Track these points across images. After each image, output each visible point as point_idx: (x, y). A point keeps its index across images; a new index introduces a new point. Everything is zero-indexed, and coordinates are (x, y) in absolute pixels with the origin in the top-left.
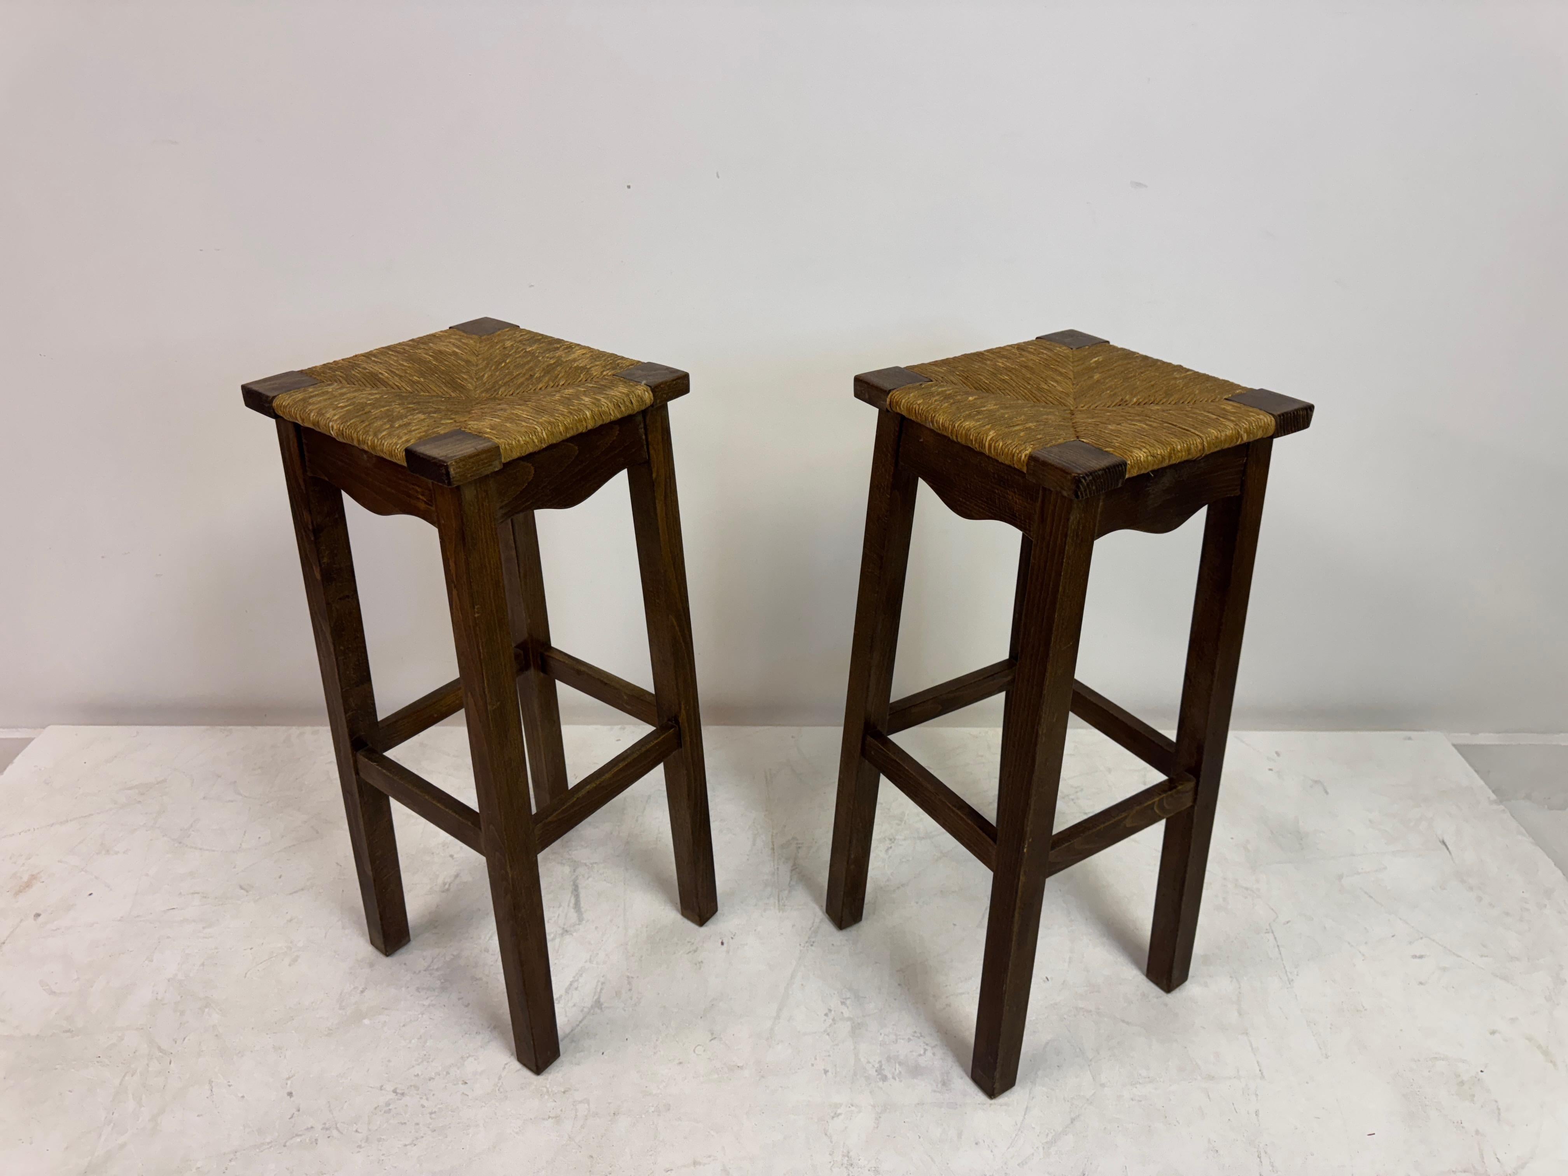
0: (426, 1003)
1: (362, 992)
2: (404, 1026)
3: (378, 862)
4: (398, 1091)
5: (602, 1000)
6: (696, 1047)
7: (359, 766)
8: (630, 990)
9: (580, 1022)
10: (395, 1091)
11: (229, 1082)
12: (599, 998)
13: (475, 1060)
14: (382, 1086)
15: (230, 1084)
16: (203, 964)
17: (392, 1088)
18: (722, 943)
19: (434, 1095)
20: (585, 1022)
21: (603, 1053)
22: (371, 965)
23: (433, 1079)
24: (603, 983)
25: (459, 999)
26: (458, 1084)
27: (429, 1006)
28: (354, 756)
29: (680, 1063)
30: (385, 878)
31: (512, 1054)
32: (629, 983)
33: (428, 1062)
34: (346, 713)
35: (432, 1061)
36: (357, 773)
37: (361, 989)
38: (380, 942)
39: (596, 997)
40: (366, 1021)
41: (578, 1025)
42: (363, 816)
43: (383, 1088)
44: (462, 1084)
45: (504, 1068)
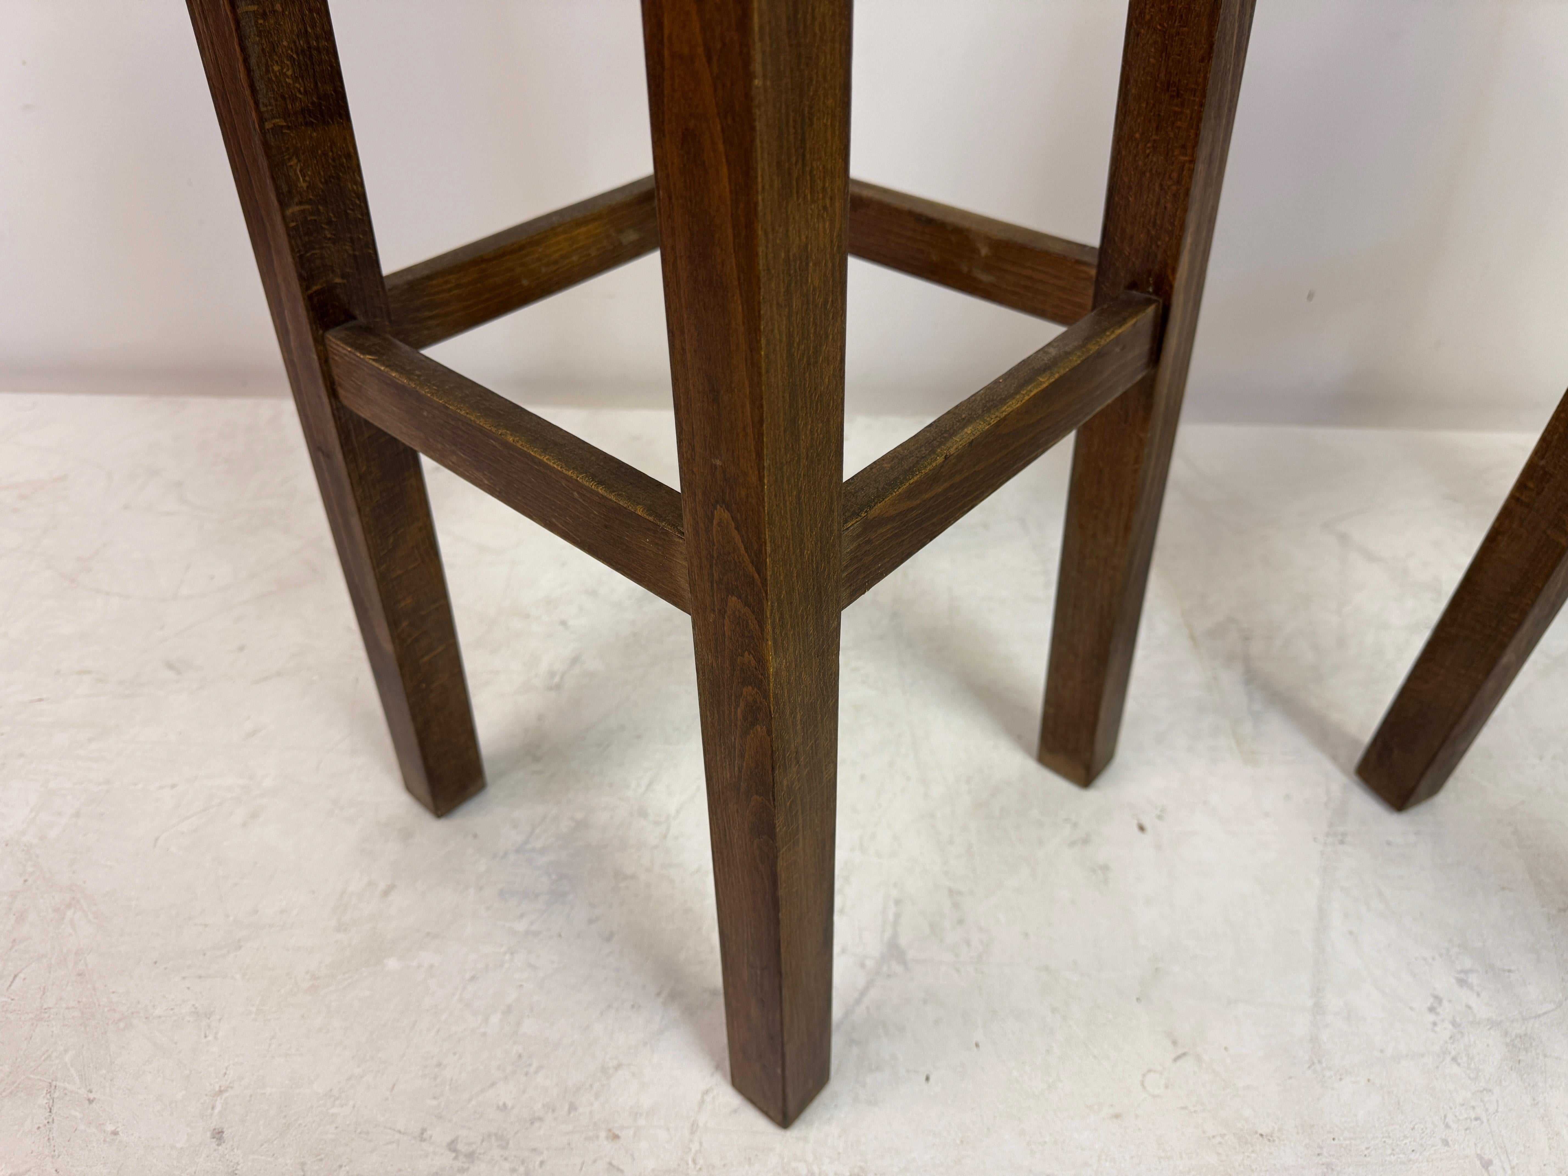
0: (521, 926)
1: (386, 893)
2: (473, 978)
3: (405, 624)
4: (460, 1147)
5: (903, 941)
6: (1144, 1075)
7: (336, 372)
8: (961, 922)
9: (863, 993)
10: (452, 1146)
11: (91, 1091)
12: (895, 935)
13: (634, 1074)
14: (423, 1131)
15: (91, 1096)
16: (77, 815)
17: (448, 1139)
18: (1142, 828)
19: (542, 1163)
20: (873, 993)
21: (927, 1079)
22: (406, 836)
23: (540, 1119)
24: (898, 902)
25: (591, 921)
26: (597, 1137)
27: (527, 933)
28: (319, 341)
29: (1117, 1116)
30: (426, 658)
31: (718, 1067)
32: (956, 905)
33: (527, 1074)
34: (283, 205)
35: (536, 1072)
36: (333, 393)
37: (382, 885)
38: (423, 788)
39: (888, 934)
40: (392, 964)
41: (858, 1002)
42: (359, 509)
43: (425, 1136)
44: (607, 1138)
45: (702, 1102)
